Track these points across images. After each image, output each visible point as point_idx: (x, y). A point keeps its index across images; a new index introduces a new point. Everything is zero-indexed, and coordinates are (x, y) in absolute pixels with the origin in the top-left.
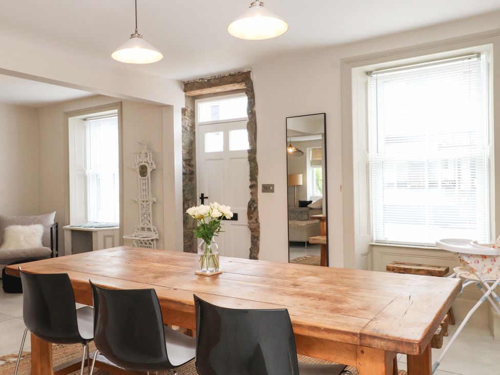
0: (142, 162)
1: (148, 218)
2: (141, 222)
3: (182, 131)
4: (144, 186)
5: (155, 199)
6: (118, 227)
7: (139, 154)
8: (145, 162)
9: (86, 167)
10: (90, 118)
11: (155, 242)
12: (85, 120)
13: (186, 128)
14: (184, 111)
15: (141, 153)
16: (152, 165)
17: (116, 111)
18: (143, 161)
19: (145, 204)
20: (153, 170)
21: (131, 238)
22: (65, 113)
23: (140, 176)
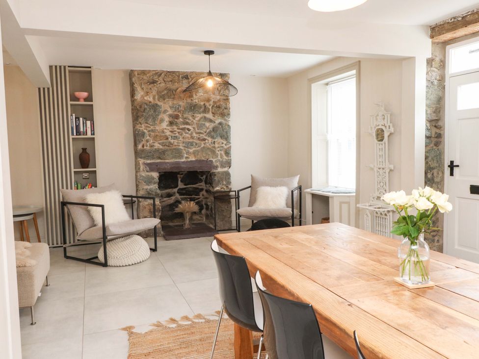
0: (379, 125)
1: (385, 186)
2: (376, 190)
3: (427, 86)
4: (381, 151)
5: (392, 167)
6: (355, 194)
7: (376, 117)
8: (382, 125)
9: (327, 132)
10: (331, 82)
11: (391, 214)
12: (327, 84)
13: (432, 83)
14: (430, 62)
15: (378, 115)
16: (389, 128)
17: (354, 72)
18: (380, 123)
19: (381, 171)
20: (391, 134)
21: (364, 207)
22: (308, 79)
23: (376, 141)
